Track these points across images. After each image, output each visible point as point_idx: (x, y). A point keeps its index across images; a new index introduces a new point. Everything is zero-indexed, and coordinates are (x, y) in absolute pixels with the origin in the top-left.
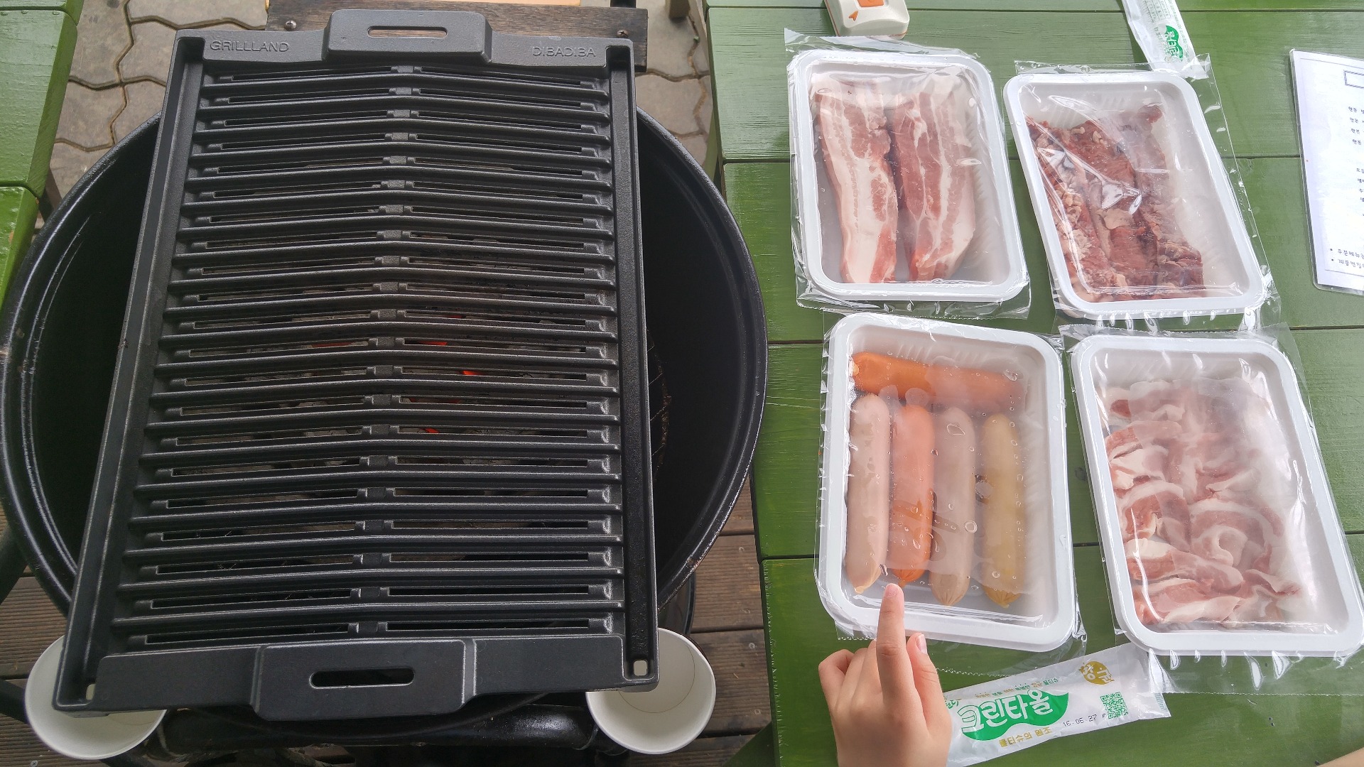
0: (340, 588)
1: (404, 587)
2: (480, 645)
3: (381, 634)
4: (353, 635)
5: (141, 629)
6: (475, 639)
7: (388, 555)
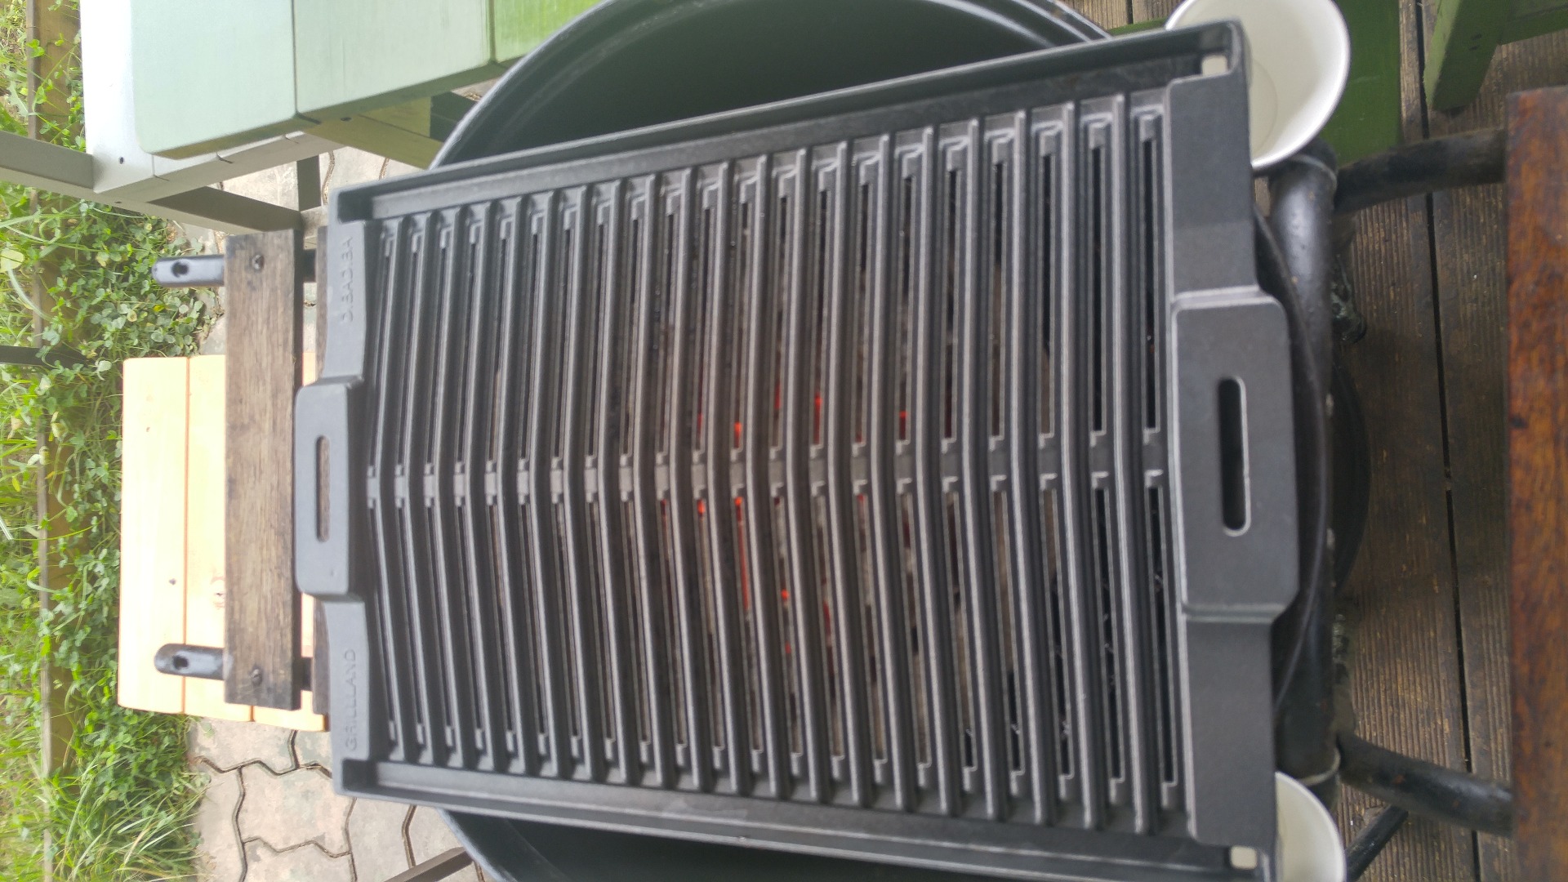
0: (1094, 505)
1: (1089, 410)
2: (1179, 289)
3: (1163, 438)
4: (1164, 479)
5: (1152, 793)
6: (1171, 297)
7: (1042, 440)
